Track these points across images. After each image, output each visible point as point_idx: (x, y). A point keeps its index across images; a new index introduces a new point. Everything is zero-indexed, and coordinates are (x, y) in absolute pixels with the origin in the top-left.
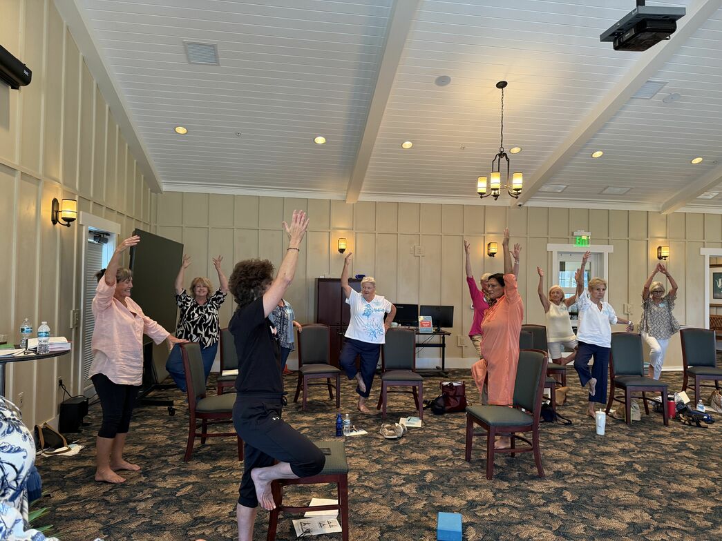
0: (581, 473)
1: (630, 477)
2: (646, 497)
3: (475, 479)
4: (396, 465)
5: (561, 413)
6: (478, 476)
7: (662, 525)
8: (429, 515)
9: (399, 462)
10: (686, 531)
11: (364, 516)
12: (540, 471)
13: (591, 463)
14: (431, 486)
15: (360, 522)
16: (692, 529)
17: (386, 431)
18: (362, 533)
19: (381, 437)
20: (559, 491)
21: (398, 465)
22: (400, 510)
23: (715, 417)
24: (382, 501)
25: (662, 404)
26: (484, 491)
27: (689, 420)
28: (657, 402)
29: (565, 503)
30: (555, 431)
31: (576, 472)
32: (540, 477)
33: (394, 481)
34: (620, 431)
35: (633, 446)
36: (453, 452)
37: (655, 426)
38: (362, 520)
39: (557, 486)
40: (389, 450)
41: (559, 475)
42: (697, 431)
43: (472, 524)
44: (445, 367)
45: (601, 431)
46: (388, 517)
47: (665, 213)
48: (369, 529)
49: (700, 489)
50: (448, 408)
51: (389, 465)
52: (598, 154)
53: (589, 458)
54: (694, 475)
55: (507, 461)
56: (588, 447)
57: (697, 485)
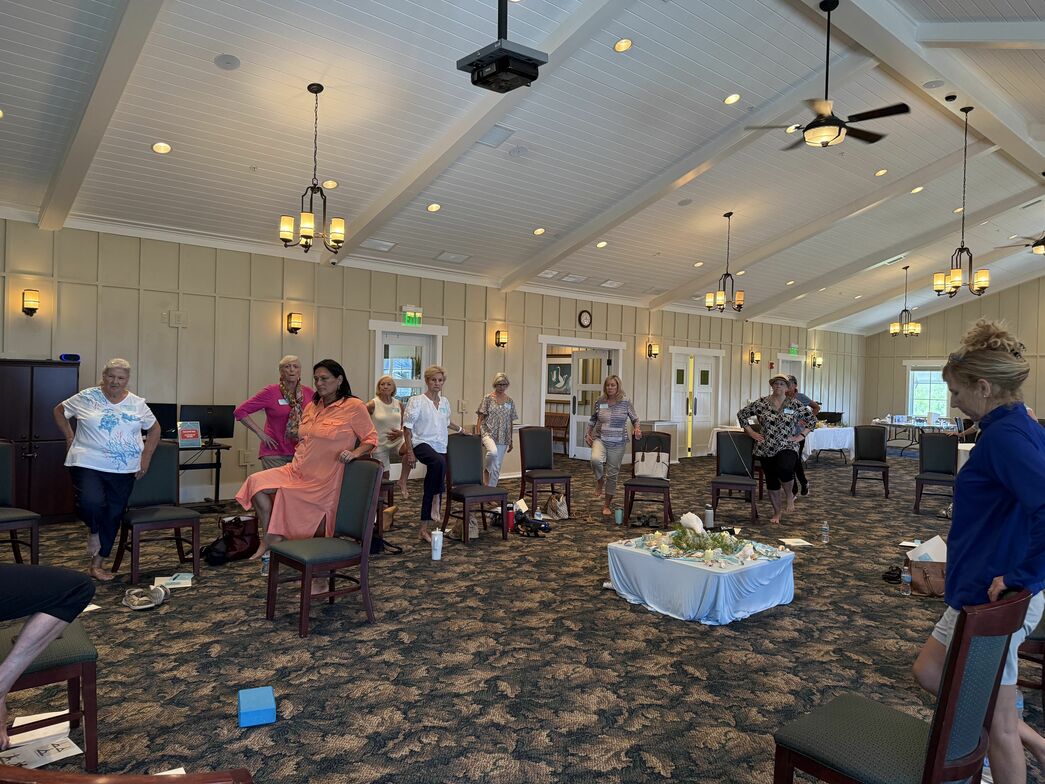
0: (417, 608)
1: (471, 603)
2: (489, 621)
3: (283, 640)
4: (159, 643)
5: (388, 540)
6: (288, 636)
7: (507, 648)
8: (222, 699)
9: (163, 640)
10: (531, 649)
11: (116, 723)
12: (370, 615)
13: (428, 594)
14: (220, 661)
15: (111, 734)
16: (537, 646)
17: (135, 599)
18: (118, 746)
19: (125, 610)
20: (394, 634)
21: (163, 643)
22: (177, 702)
23: (551, 524)
24: (145, 697)
25: (501, 515)
26: (297, 654)
27: (527, 531)
28: (496, 514)
29: (402, 646)
30: (382, 563)
31: (412, 608)
32: (369, 622)
33: (159, 666)
34: (457, 552)
35: (472, 567)
36: (247, 611)
37: (494, 541)
38: (114, 729)
39: (391, 628)
40: (143, 625)
41: (392, 616)
42: (536, 542)
43: (287, 697)
44: (220, 499)
45: (437, 556)
46: (158, 716)
47: (504, 291)
48: (127, 740)
49: (540, 602)
50: (232, 553)
51: (147, 646)
52: (434, 207)
53: (426, 589)
54: (535, 589)
55: (325, 611)
56: (424, 577)
57: (538, 600)
